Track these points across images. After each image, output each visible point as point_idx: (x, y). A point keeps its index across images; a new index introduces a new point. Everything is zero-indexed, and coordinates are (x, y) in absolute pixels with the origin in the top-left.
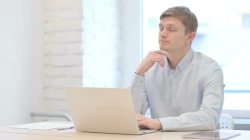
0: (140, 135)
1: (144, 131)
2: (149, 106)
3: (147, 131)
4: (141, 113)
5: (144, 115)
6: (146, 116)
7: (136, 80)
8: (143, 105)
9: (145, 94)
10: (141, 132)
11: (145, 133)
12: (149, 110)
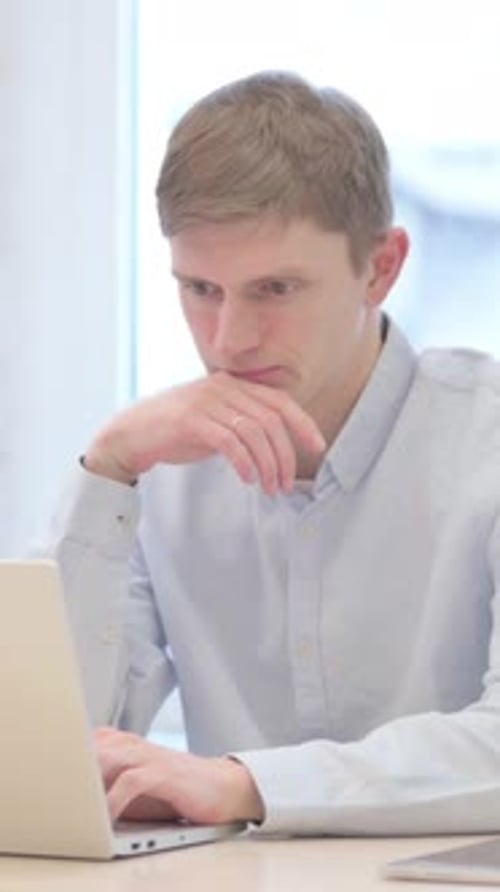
0: (118, 858)
1: (143, 838)
2: (171, 675)
3: (165, 837)
4: (124, 724)
5: (143, 733)
6: (155, 738)
7: (85, 506)
8: (134, 672)
9: (146, 603)
10: (122, 843)
11: (153, 850)
12: (173, 703)
